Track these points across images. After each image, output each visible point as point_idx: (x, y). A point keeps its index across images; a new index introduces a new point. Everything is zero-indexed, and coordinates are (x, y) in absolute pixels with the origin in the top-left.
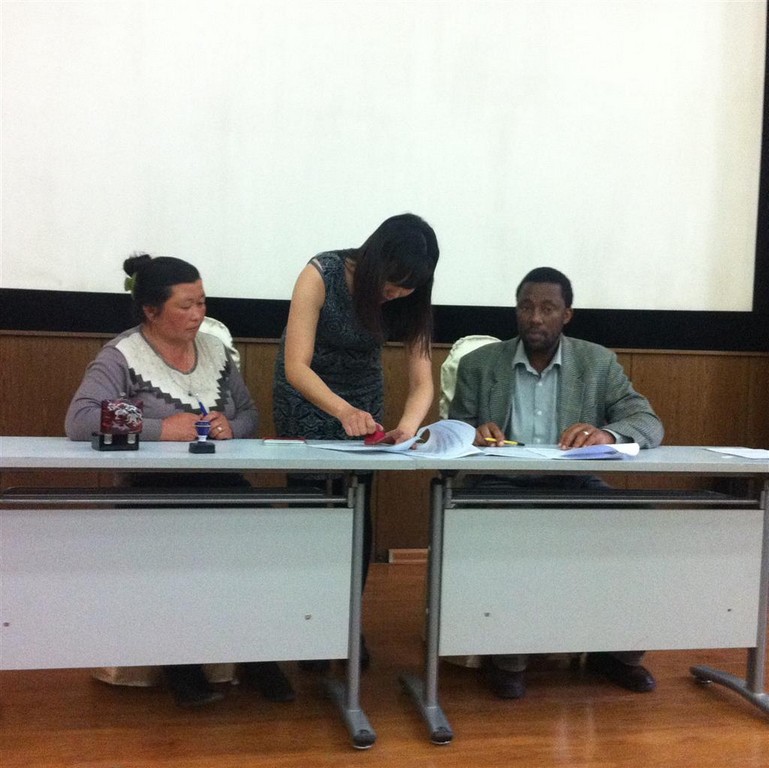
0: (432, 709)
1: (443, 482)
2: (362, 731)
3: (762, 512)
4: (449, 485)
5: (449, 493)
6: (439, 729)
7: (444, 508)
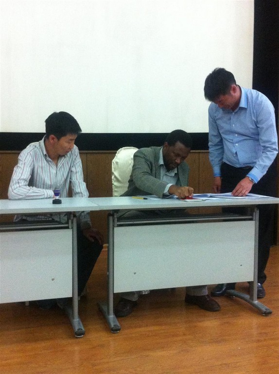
0: (112, 317)
1: (113, 215)
2: (79, 329)
3: (254, 221)
4: (115, 217)
5: (116, 219)
6: (114, 325)
7: (114, 226)
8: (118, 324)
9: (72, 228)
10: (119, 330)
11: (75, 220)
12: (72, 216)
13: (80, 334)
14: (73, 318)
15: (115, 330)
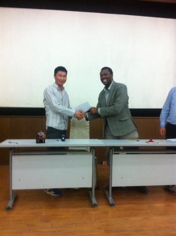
0: (110, 198)
1: (112, 149)
2: (94, 203)
5: (113, 151)
6: (112, 203)
7: (112, 154)
8: (114, 202)
9: (93, 154)
10: (114, 205)
11: (94, 150)
12: (93, 148)
13: (95, 205)
14: (92, 197)
15: (112, 205)
